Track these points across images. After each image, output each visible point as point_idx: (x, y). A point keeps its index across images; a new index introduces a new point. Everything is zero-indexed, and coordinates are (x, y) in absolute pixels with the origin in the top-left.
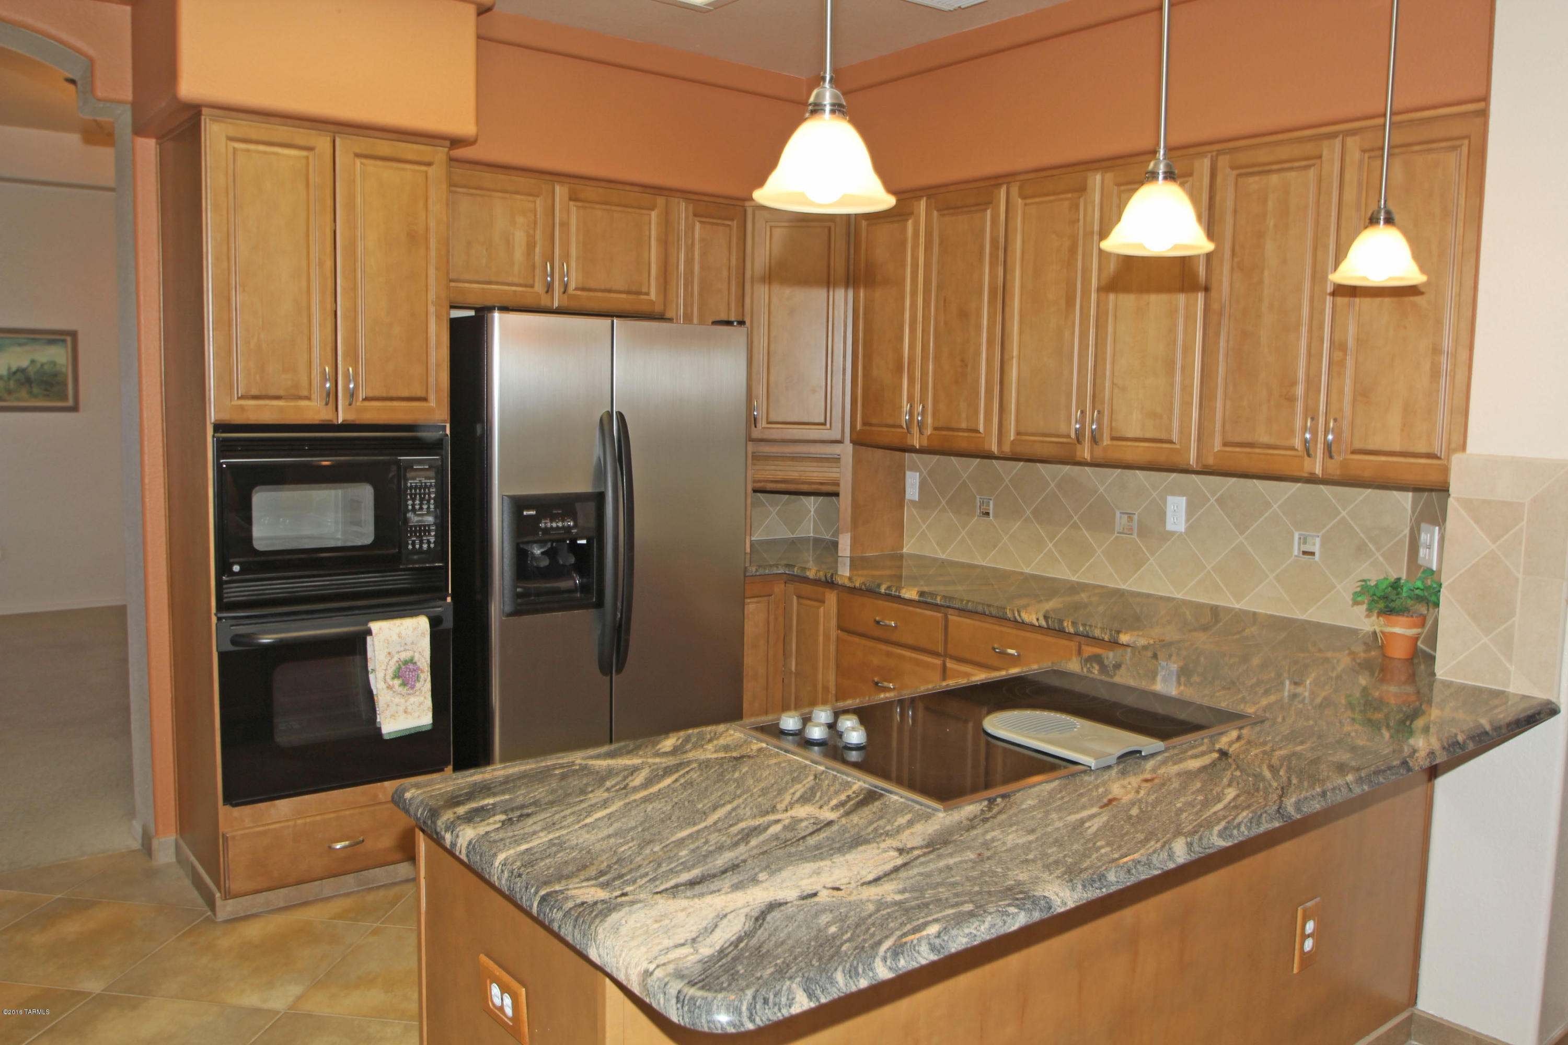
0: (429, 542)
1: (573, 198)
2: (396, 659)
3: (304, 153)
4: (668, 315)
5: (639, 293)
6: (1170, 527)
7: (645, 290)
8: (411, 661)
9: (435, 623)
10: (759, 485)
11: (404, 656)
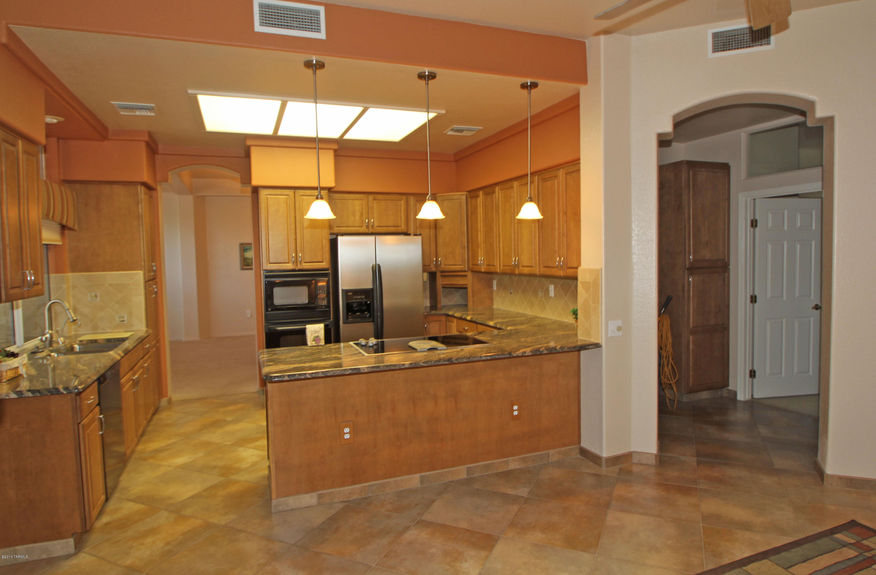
0: (324, 303)
1: (375, 199)
2: (313, 336)
3: (286, 197)
4: (409, 232)
5: (398, 226)
6: (550, 295)
7: (400, 225)
8: (318, 337)
9: (326, 327)
10: (443, 286)
11: (316, 335)
